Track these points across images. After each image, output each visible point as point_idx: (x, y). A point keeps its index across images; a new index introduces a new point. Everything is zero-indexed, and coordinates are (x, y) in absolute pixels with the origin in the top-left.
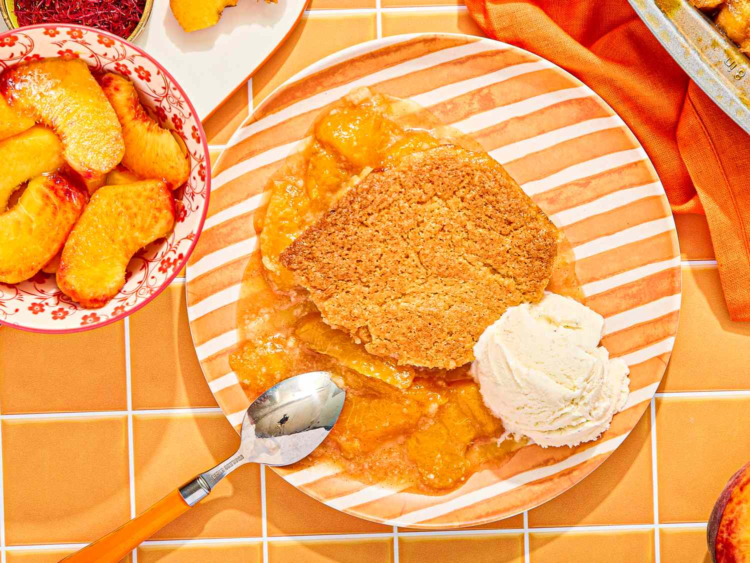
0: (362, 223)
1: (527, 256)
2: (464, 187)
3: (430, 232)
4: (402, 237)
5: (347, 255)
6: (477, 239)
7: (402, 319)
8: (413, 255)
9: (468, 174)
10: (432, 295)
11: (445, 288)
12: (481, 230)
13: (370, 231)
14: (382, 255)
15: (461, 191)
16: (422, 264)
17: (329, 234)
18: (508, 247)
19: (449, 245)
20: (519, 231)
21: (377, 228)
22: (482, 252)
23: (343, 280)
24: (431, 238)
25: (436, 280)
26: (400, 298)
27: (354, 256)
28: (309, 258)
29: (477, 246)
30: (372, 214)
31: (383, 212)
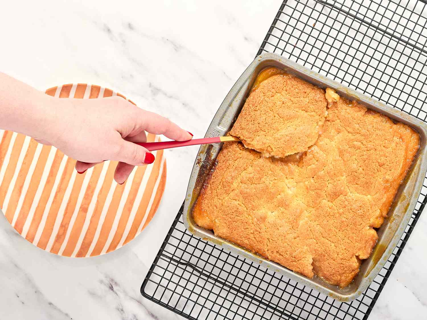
0: (255, 110)
1: (316, 102)
2: (285, 86)
3: (279, 105)
4: (270, 110)
5: (254, 123)
6: (296, 102)
7: (281, 139)
8: (277, 115)
9: (285, 81)
10: (288, 127)
11: (291, 123)
12: (296, 99)
13: (259, 112)
14: (266, 119)
15: (285, 88)
16: (280, 117)
17: (245, 118)
18: (308, 101)
19: (288, 108)
20: (309, 94)
21: (261, 110)
22: (300, 106)
23: (256, 132)
24: (281, 107)
25: (287, 122)
26: (277, 132)
27: (256, 122)
28: (241, 129)
29: (297, 105)
30: (257, 106)
31: (260, 104)
